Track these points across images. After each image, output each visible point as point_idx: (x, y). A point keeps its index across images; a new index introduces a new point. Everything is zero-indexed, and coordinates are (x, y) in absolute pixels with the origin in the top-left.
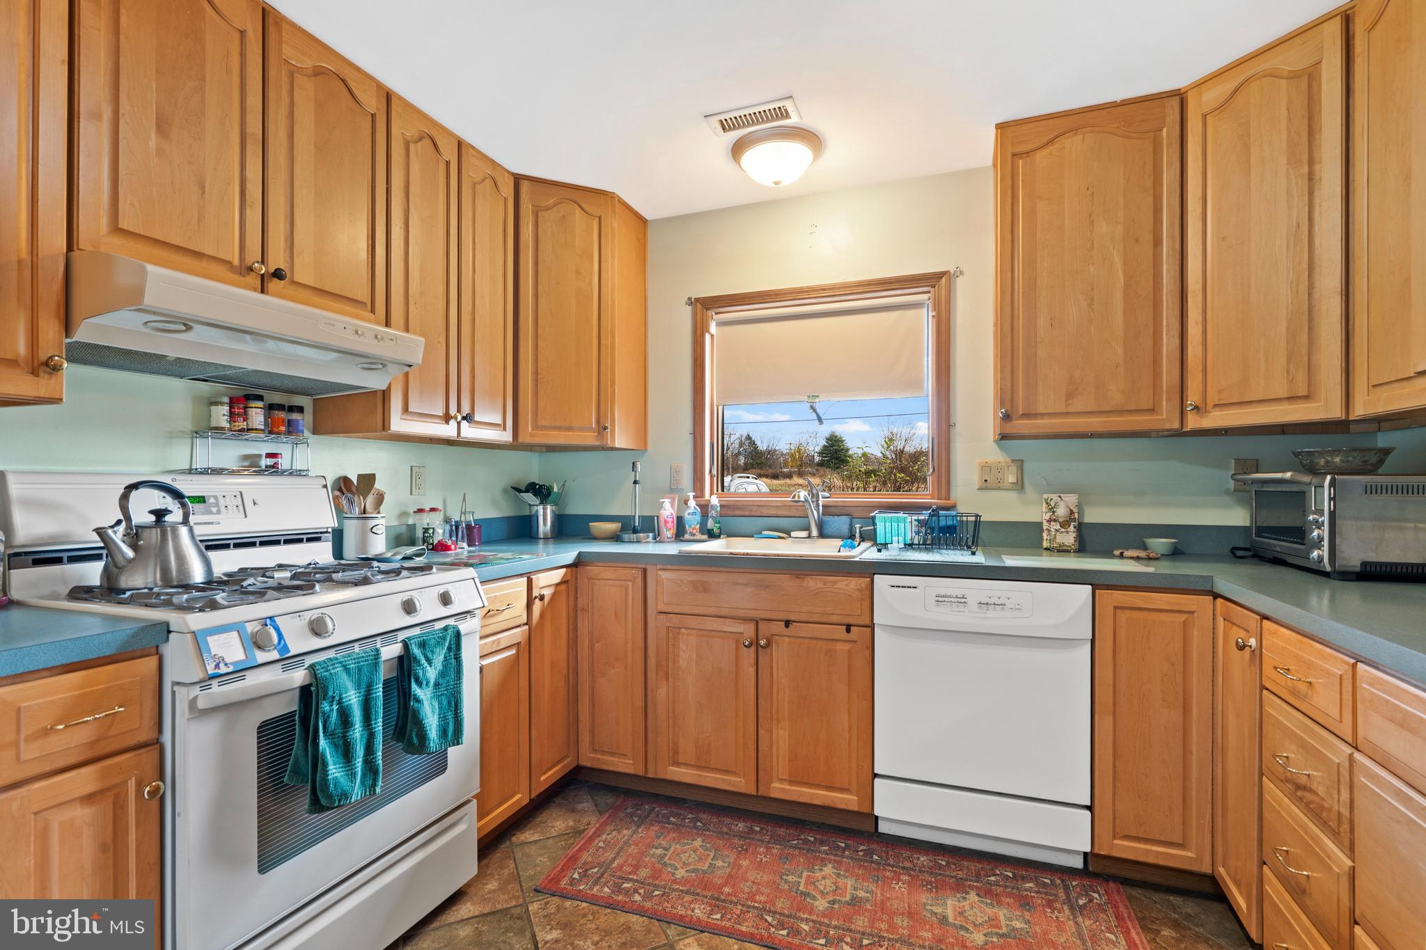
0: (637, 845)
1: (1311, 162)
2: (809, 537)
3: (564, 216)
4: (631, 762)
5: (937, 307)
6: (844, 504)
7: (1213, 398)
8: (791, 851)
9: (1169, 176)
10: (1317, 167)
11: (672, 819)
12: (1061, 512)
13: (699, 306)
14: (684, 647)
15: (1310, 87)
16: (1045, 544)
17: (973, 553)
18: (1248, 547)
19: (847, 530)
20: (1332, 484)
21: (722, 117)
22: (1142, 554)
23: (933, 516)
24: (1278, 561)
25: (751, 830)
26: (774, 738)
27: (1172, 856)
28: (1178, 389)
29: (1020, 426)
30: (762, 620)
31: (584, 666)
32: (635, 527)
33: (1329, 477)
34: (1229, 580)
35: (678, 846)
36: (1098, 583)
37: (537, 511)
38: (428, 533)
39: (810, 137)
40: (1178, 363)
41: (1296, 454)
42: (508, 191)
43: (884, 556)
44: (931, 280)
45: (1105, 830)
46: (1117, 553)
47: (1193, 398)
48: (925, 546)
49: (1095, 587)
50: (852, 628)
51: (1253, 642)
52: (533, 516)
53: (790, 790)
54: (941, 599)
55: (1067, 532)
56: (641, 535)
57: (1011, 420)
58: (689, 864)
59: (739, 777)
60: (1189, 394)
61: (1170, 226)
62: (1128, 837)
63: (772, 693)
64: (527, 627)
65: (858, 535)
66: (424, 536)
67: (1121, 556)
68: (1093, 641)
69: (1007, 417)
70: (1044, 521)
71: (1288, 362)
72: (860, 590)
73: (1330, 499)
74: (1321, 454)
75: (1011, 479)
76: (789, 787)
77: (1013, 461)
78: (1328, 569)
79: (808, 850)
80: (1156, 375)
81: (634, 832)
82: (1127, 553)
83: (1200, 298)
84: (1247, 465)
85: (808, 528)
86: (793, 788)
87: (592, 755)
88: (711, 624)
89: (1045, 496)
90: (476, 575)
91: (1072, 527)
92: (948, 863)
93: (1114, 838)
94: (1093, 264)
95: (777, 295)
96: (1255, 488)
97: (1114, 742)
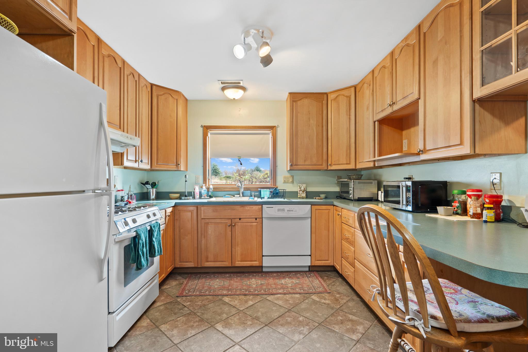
0: (201, 283)
1: (350, 115)
2: (240, 196)
3: (166, 98)
4: (193, 263)
5: (273, 135)
6: (249, 187)
7: (333, 163)
8: (243, 278)
9: (325, 112)
10: (351, 117)
11: (207, 277)
12: (302, 189)
13: (205, 128)
14: (210, 228)
15: (349, 100)
16: (299, 197)
17: (284, 199)
18: (339, 196)
19: (250, 194)
20: (353, 182)
21: (222, 81)
22: (320, 198)
23: (275, 190)
24: (345, 198)
25: (231, 276)
26: (236, 250)
27: (326, 263)
28: (327, 160)
29: (295, 167)
30: (233, 218)
31: (177, 237)
32: (186, 195)
33: (353, 180)
34: (336, 203)
35: (212, 282)
36: (312, 204)
37: (150, 191)
38: (123, 198)
39: (244, 89)
40: (327, 154)
41: (348, 175)
42: (149, 89)
43: (263, 200)
44: (272, 128)
45: (313, 260)
46: (314, 198)
47: (329, 163)
48: (272, 197)
49: (312, 205)
50: (257, 219)
51: (340, 214)
52: (149, 192)
53: (241, 263)
54: (279, 210)
55: (304, 193)
56: (188, 197)
57: (292, 166)
58: (217, 285)
59: (227, 262)
60: (329, 161)
61: (325, 122)
62: (318, 260)
63: (236, 238)
64: (165, 225)
65: (253, 196)
66: (121, 199)
67: (315, 199)
68: (311, 217)
69: (291, 165)
70: (298, 191)
71: (346, 156)
72: (259, 209)
73: (353, 185)
74: (352, 175)
75: (291, 180)
76: (240, 263)
77: (291, 176)
78: (353, 199)
79: (247, 277)
80: (322, 157)
81: (198, 281)
82: (317, 198)
83: (331, 140)
84: (339, 177)
85: (239, 194)
86: (242, 263)
87: (180, 263)
88: (218, 221)
89: (299, 185)
90: (158, 208)
91: (305, 192)
92: (280, 274)
93: (315, 261)
94: (310, 130)
95: (229, 127)
96: (341, 183)
97: (315, 240)
